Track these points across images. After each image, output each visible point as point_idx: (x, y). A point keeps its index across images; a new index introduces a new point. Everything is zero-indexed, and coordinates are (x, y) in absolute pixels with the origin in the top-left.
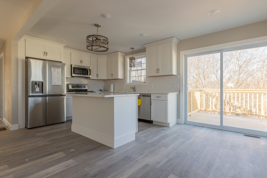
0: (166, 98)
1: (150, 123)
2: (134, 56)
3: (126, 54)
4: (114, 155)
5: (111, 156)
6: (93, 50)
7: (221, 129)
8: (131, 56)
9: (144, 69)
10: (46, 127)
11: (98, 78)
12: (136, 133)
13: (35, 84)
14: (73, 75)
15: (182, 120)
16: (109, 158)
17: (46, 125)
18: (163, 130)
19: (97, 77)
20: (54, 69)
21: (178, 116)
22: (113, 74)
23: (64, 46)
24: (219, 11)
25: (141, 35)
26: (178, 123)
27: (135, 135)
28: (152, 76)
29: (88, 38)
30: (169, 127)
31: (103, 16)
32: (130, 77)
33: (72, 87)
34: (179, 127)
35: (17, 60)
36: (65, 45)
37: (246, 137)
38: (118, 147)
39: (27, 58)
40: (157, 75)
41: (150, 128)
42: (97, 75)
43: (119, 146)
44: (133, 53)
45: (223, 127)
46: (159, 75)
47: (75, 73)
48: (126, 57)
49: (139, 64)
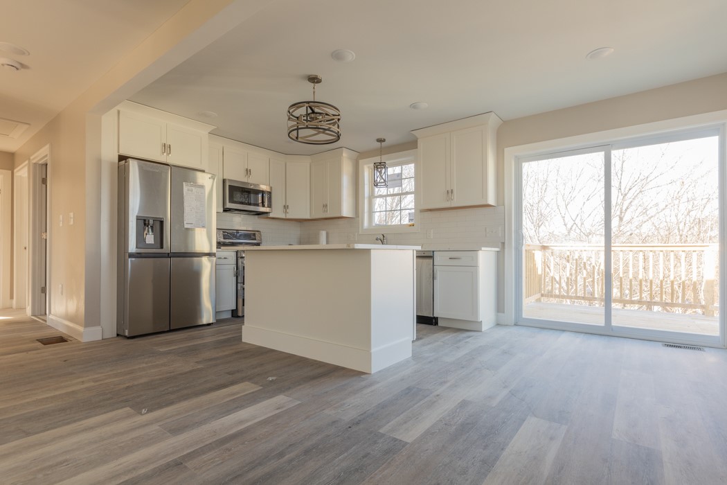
0: (475, 259)
1: (432, 324)
2: (384, 158)
3: (362, 155)
4: (377, 386)
5: (373, 388)
6: (299, 140)
7: (608, 332)
8: (377, 159)
9: (407, 193)
10: (171, 333)
11: (289, 216)
12: (413, 341)
13: (145, 224)
14: (229, 205)
15: (510, 315)
16: (371, 392)
17: (171, 331)
18: (469, 337)
19: (286, 212)
20: (190, 188)
21: (500, 307)
22: (326, 206)
23: (210, 130)
24: (613, 50)
25: (414, 106)
26: (498, 324)
27: (413, 346)
28: (430, 210)
29: (293, 112)
30: (480, 331)
31: (337, 56)
32: (371, 212)
33: (225, 237)
34: (501, 333)
35: (99, 162)
36: (212, 128)
37: (670, 349)
38: (380, 372)
39: (122, 158)
40: (447, 205)
41: (436, 335)
42: (286, 207)
43: (380, 369)
44: (381, 151)
45: (612, 328)
46: (453, 206)
47: (235, 200)
48: (361, 161)
49: (395, 180)
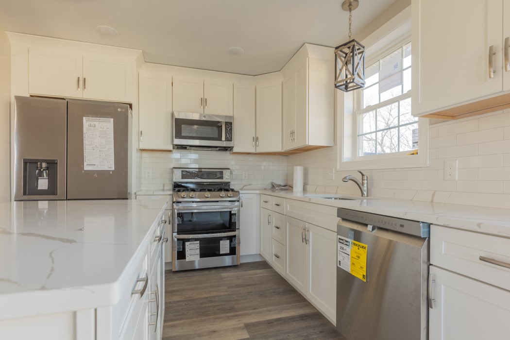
11: (259, 150)
13: (37, 168)
19: (256, 145)
20: (92, 123)
22: (293, 133)
33: (183, 177)
47: (183, 134)
